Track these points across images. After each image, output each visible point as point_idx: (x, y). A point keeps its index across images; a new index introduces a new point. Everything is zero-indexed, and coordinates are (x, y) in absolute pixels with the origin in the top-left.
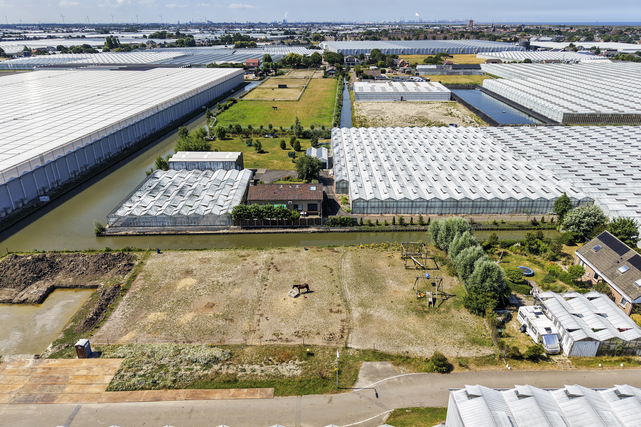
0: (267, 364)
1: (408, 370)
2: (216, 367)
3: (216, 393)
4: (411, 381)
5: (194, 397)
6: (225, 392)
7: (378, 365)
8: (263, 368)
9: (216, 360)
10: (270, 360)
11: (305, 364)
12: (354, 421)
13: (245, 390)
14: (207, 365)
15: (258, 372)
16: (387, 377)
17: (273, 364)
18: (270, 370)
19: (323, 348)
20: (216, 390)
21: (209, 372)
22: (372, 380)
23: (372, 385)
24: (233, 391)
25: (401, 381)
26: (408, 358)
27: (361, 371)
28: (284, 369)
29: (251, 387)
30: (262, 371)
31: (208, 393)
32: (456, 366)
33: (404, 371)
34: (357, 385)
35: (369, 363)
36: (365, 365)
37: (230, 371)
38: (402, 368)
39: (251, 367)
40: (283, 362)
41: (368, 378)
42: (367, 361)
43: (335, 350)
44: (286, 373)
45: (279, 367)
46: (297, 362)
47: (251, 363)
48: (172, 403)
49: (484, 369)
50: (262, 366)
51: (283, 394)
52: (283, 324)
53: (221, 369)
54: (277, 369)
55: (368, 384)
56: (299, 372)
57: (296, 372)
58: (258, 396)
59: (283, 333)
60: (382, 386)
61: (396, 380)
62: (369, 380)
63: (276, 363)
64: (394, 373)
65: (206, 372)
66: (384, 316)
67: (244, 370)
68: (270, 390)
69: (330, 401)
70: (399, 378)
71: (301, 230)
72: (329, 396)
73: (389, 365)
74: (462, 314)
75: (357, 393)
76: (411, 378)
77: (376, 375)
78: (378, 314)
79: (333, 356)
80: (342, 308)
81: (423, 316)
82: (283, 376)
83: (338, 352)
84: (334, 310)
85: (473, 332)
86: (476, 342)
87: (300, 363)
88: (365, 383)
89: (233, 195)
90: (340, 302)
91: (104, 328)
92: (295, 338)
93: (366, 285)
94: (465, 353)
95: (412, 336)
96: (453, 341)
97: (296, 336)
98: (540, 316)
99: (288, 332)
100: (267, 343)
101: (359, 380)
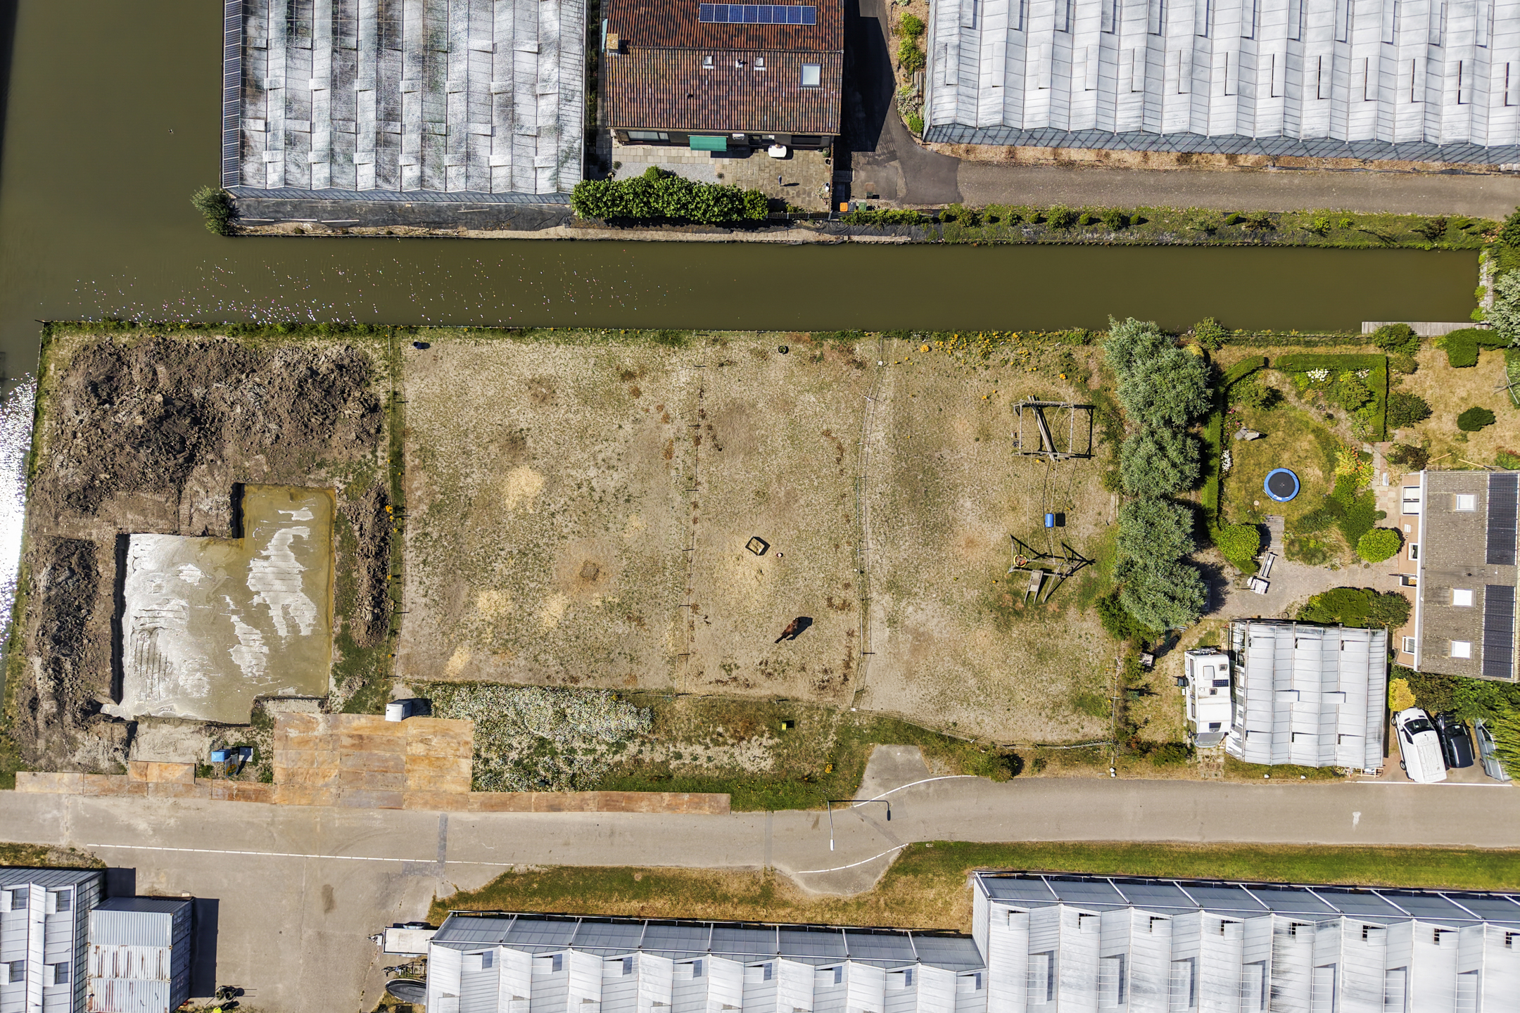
0: (717, 744)
1: (948, 768)
2: (632, 748)
3: (642, 799)
4: (946, 790)
5: (609, 806)
6: (655, 797)
7: (898, 753)
8: (709, 753)
9: (631, 735)
10: (720, 735)
11: (778, 745)
12: (847, 862)
13: (686, 796)
14: (619, 747)
15: (702, 761)
16: (910, 780)
17: (725, 743)
18: (721, 756)
19: (811, 708)
20: (641, 794)
21: (623, 757)
22: (885, 785)
23: (882, 796)
24: (666, 795)
25: (931, 790)
26: (953, 740)
27: (869, 766)
28: (744, 758)
29: (695, 790)
30: (709, 759)
31: (629, 799)
32: (1028, 764)
33: (941, 772)
34: (860, 794)
35: (884, 748)
36: (878, 749)
37: (659, 758)
38: (938, 763)
39: (690, 749)
40: (742, 739)
41: (878, 780)
43: (830, 711)
44: (747, 766)
45: (736, 751)
47: (688, 740)
48: (577, 816)
49: (1071, 773)
50: (707, 748)
51: (745, 808)
52: (737, 638)
53: (640, 752)
54: (732, 755)
55: (877, 793)
56: (770, 762)
57: (763, 764)
58: (707, 810)
59: (739, 663)
60: (898, 800)
61: (922, 788)
62: (880, 785)
63: (730, 741)
64: (924, 773)
65: (617, 758)
66: (931, 625)
67: (679, 756)
68: (724, 798)
69: (816, 823)
70: (928, 784)
72: (814, 812)
73: (917, 755)
74: (1085, 625)
75: (858, 811)
76: (947, 786)
77: (893, 774)
78: (921, 617)
79: (826, 727)
80: (852, 596)
81: (1008, 626)
82: (743, 770)
83: (835, 719)
84: (837, 601)
85: (1088, 678)
86: (1085, 704)
87: (771, 742)
88: (871, 791)
89: (554, 52)
90: (849, 574)
91: (404, 633)
92: (761, 678)
93: (912, 517)
94: (1054, 733)
95: (972, 682)
96: (1043, 699)
97: (763, 672)
98: (1220, 689)
99: (747, 661)
100: (712, 689)
101: (865, 784)
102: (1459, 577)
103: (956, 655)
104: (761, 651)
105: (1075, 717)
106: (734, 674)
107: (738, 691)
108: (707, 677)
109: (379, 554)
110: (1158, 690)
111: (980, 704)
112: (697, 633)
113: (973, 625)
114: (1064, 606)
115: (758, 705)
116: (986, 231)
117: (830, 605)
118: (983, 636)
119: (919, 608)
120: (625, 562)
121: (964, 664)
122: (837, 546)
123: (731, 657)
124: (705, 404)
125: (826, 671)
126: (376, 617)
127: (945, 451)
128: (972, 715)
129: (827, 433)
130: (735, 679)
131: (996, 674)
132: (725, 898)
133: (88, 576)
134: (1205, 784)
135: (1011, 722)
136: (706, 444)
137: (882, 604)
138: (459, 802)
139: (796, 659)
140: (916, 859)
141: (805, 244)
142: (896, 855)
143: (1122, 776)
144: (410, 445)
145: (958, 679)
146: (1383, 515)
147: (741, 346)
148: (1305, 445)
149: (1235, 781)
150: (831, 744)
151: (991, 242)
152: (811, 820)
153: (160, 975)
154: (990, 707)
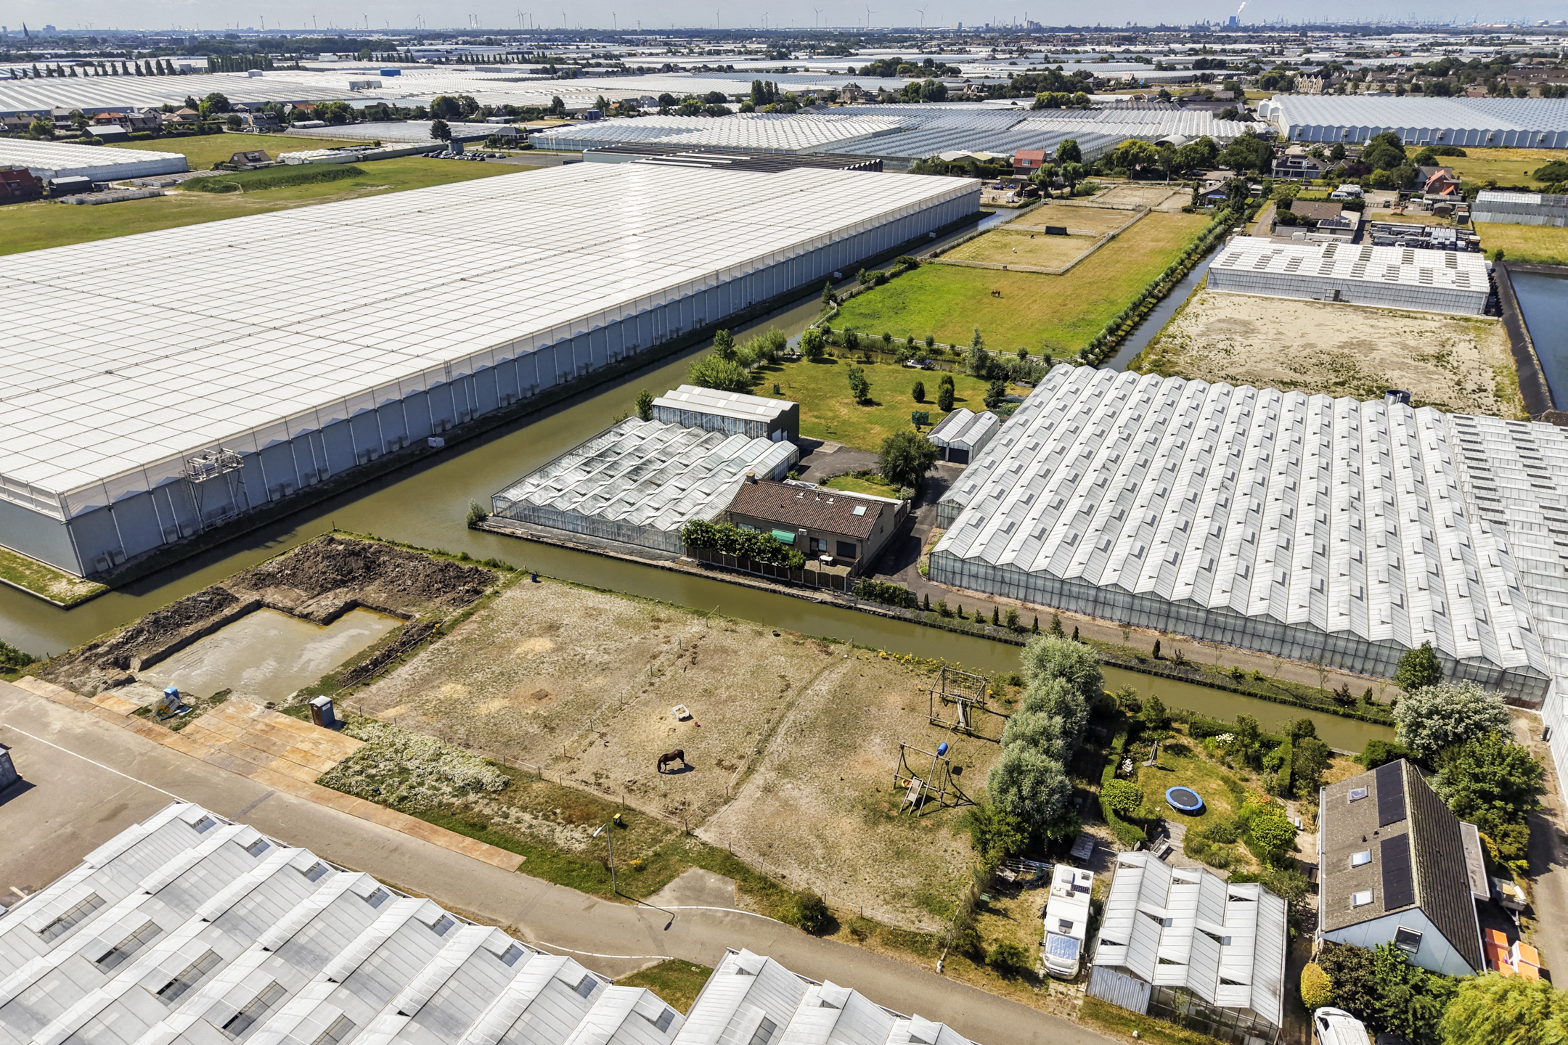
0: (546, 818)
1: (755, 907)
2: (472, 797)
3: (445, 835)
4: (743, 925)
5: (412, 831)
6: (458, 838)
7: (713, 880)
8: (534, 822)
9: (480, 788)
10: (555, 814)
11: (601, 838)
12: (597, 951)
13: (486, 847)
14: (462, 792)
15: (524, 827)
16: (710, 904)
17: (554, 821)
18: (543, 829)
19: (653, 822)
20: (448, 832)
21: (457, 802)
22: (682, 900)
23: (673, 908)
24: (469, 840)
25: (728, 919)
26: (774, 887)
27: (677, 880)
28: (562, 836)
29: (497, 845)
31: (435, 832)
32: (845, 930)
33: (747, 907)
34: (652, 900)
35: (701, 871)
36: (694, 871)
37: (487, 811)
38: (748, 899)
39: (520, 814)
40: (571, 822)
41: (678, 895)
42: (702, 867)
43: (668, 831)
44: (561, 843)
45: (559, 829)
46: (592, 830)
47: (524, 809)
48: (381, 828)
49: (890, 953)
50: (536, 818)
51: (532, 872)
52: (623, 761)
53: (476, 802)
54: (553, 831)
55: (669, 903)
56: (584, 846)
57: (577, 845)
58: (495, 862)
59: (612, 776)
60: (687, 917)
61: (720, 915)
62: (677, 899)
63: (560, 821)
64: (728, 901)
65: (454, 800)
66: (803, 802)
67: (507, 816)
68: (519, 859)
69: (590, 908)
70: (727, 914)
71: (801, 593)
72: (595, 898)
73: (731, 887)
74: (954, 844)
75: (640, 912)
76: (748, 922)
77: (697, 893)
78: (796, 793)
79: (655, 840)
80: (742, 766)
81: (876, 824)
82: (554, 844)
83: (670, 838)
84: (725, 763)
85: (942, 884)
86: (927, 902)
87: (596, 834)
88: (666, 901)
89: (717, 494)
90: (750, 750)
91: (373, 688)
92: (622, 790)
93: (825, 735)
94: (884, 915)
95: (819, 852)
96: (887, 886)
97: (627, 787)
99: (618, 775)
100: (574, 784)
101: (662, 893)
102: (1357, 843)
103: (813, 829)
105: (915, 910)
106: (601, 781)
107: (596, 793)
108: (579, 776)
110: (1018, 916)
111: (818, 870)
112: (592, 750)
113: (842, 813)
114: (938, 826)
115: (605, 806)
117: (719, 764)
118: (847, 826)
119: (798, 788)
120: (572, 697)
121: (818, 837)
122: (749, 733)
123: (607, 770)
124: (701, 643)
125: (684, 803)
126: (365, 669)
128: (806, 875)
129: (783, 677)
130: (599, 785)
131: (847, 853)
133: (216, 608)
135: (843, 894)
137: (763, 775)
138: (292, 786)
139: (663, 788)
140: (673, 976)
141: (822, 602)
142: (655, 963)
143: (950, 976)
144: (482, 613)
145: (808, 846)
147: (745, 628)
148: (1214, 786)
149: (1093, 1028)
150: (651, 853)
152: (587, 903)
154: (827, 876)
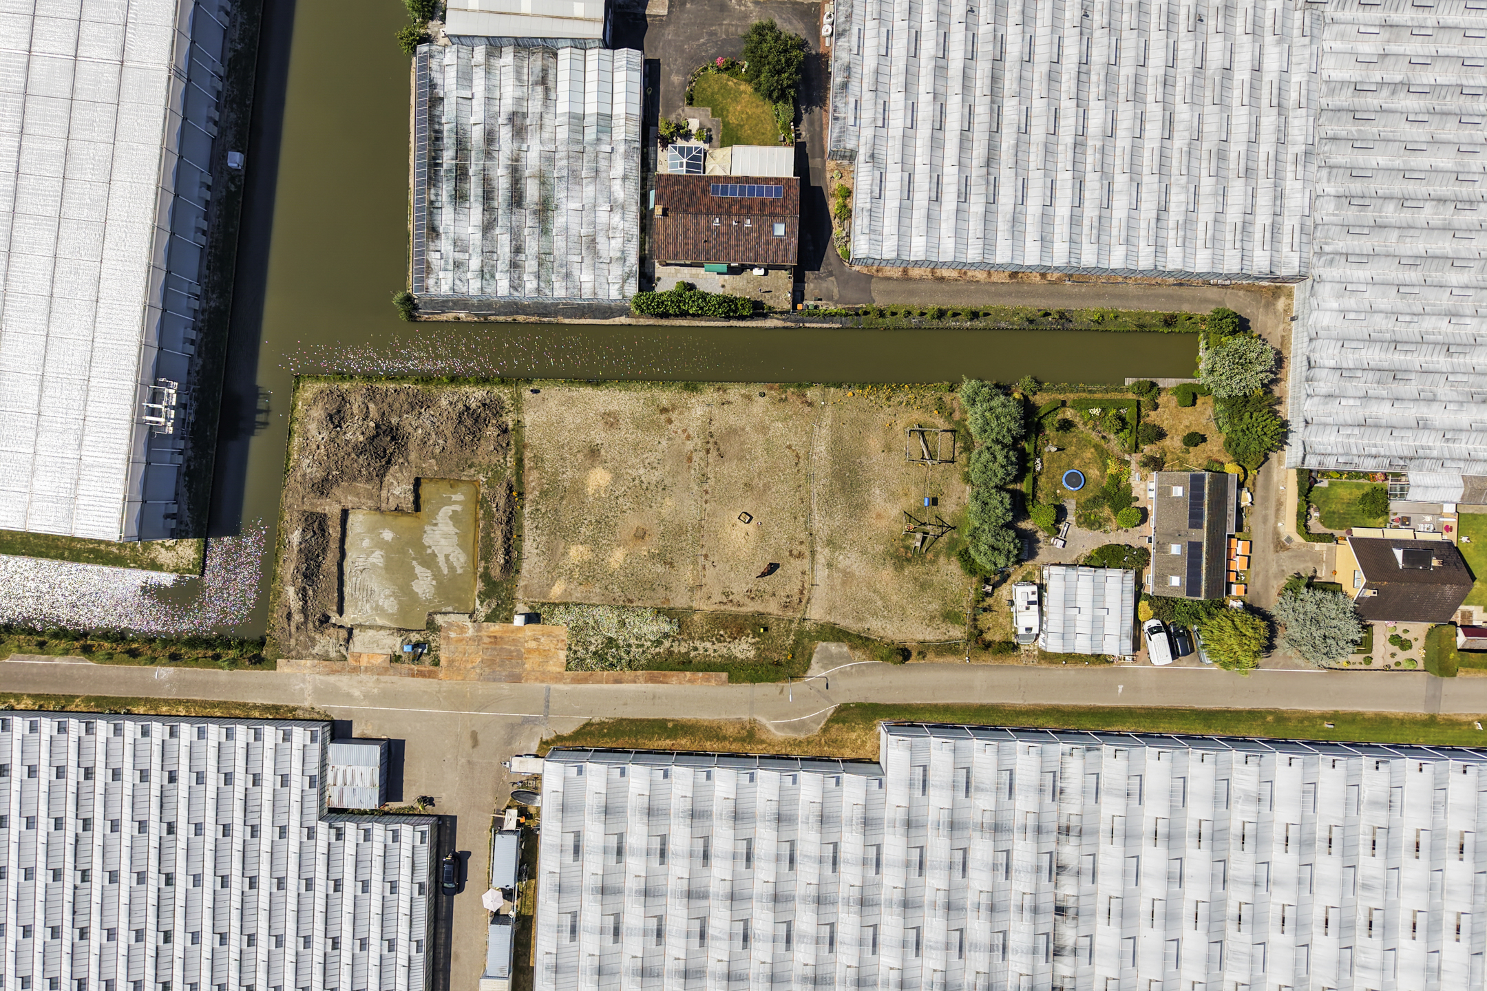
0: (719, 641)
1: (864, 657)
2: (667, 644)
3: (673, 676)
4: (863, 671)
5: (652, 680)
6: (681, 674)
7: (833, 647)
8: (715, 647)
9: (666, 636)
10: (722, 636)
11: (758, 642)
12: (802, 716)
13: (701, 674)
14: (658, 643)
15: (711, 652)
16: (841, 664)
17: (725, 641)
18: (722, 649)
19: (778, 619)
20: (672, 673)
21: (660, 650)
22: (825, 667)
23: (823, 674)
24: (688, 674)
25: (854, 670)
26: (867, 639)
27: (815, 655)
28: (737, 650)
29: (706, 671)
30: (715, 651)
31: (665, 676)
32: (914, 654)
33: (860, 658)
34: (809, 673)
35: (824, 644)
36: (821, 645)
37: (683, 650)
38: (858, 653)
39: (703, 645)
40: (735, 638)
41: (820, 664)
42: (823, 641)
43: (791, 621)
44: (739, 655)
45: (732, 646)
46: (750, 640)
47: (702, 639)
48: (632, 687)
49: (941, 660)
50: (714, 644)
51: (737, 682)
52: (732, 575)
53: (672, 646)
54: (729, 649)
55: (820, 672)
56: (753, 652)
57: (748, 653)
58: (713, 683)
59: (734, 591)
60: (833, 676)
61: (848, 669)
62: (821, 667)
63: (728, 640)
64: (849, 660)
65: (658, 650)
66: (854, 567)
67: (696, 649)
68: (724, 675)
69: (782, 691)
70: (852, 667)
72: (780, 684)
73: (845, 648)
74: (950, 567)
75: (808, 683)
76: (864, 668)
77: (830, 660)
78: (847, 562)
79: (788, 631)
80: (805, 549)
81: (902, 568)
82: (736, 657)
83: (794, 626)
84: (795, 552)
85: (952, 600)
86: (950, 617)
87: (753, 640)
88: (816, 671)
89: (620, 211)
90: (803, 536)
91: (524, 572)
92: (747, 601)
93: (843, 499)
94: (930, 635)
95: (880, 603)
96: (924, 613)
97: (748, 597)
98: (1032, 607)
99: (739, 590)
100: (716, 607)
101: (812, 667)
102: (1174, 537)
103: (869, 586)
104: (747, 584)
105: (944, 625)
106: (730, 598)
107: (733, 609)
108: (713, 600)
109: (508, 522)
110: (996, 608)
111: (884, 617)
112: (707, 572)
113: (881, 567)
114: (937, 555)
115: (746, 617)
116: (889, 320)
117: (791, 555)
118: (887, 574)
119: (846, 557)
120: (662, 528)
121: (874, 592)
122: (795, 518)
123: (728, 587)
124: (713, 429)
125: (788, 596)
126: (507, 562)
127: (863, 459)
128: (880, 624)
129: (789, 447)
130: (731, 601)
131: (894, 598)
132: (725, 738)
133: (323, 535)
134: (1026, 668)
135: (904, 628)
136: (714, 453)
137: (823, 554)
138: (558, 678)
139: (769, 589)
140: (844, 714)
141: (776, 328)
142: (832, 711)
143: (974, 662)
144: (528, 454)
145: (871, 601)
146: (1137, 499)
147: (735, 392)
148: (1089, 455)
149: (1045, 666)
150: (791, 642)
151: (892, 327)
152: (779, 689)
153: (373, 785)
154: (890, 619)
